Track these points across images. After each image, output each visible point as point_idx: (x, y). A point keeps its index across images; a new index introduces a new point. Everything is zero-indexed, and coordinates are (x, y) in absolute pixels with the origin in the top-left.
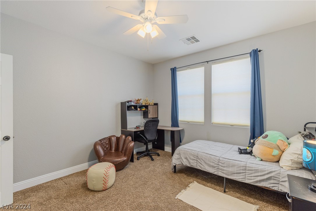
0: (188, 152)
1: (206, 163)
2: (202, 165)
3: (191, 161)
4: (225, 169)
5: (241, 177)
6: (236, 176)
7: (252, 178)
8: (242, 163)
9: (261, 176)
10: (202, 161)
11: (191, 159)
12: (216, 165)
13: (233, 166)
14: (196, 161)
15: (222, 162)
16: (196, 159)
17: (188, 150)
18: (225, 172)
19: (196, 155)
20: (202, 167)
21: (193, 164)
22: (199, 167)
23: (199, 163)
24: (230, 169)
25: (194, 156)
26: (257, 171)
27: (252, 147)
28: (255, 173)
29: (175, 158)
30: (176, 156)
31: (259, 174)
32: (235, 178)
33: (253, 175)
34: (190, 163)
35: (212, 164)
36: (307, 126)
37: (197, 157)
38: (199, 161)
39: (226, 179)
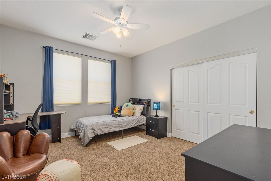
0: (99, 124)
1: (112, 126)
2: (111, 128)
3: (103, 129)
4: (123, 125)
5: (129, 126)
6: (128, 126)
7: (133, 124)
8: (127, 119)
9: (135, 122)
10: (110, 126)
11: (103, 128)
12: (118, 125)
13: (126, 122)
14: (106, 128)
15: (121, 122)
16: (106, 127)
17: (98, 123)
18: (123, 127)
19: (106, 124)
20: (111, 129)
21: (105, 131)
22: (109, 131)
23: (108, 129)
24: (125, 124)
25: (104, 125)
26: (133, 120)
27: (120, 112)
28: (133, 121)
29: (89, 133)
30: (90, 132)
31: (134, 121)
32: (127, 127)
33: (133, 123)
34: (102, 131)
35: (116, 125)
36: (130, 100)
37: (106, 125)
38: (108, 127)
39: (123, 130)
